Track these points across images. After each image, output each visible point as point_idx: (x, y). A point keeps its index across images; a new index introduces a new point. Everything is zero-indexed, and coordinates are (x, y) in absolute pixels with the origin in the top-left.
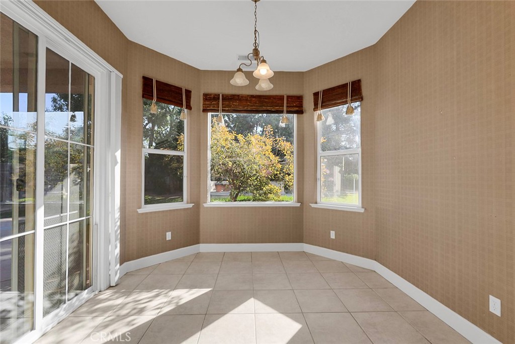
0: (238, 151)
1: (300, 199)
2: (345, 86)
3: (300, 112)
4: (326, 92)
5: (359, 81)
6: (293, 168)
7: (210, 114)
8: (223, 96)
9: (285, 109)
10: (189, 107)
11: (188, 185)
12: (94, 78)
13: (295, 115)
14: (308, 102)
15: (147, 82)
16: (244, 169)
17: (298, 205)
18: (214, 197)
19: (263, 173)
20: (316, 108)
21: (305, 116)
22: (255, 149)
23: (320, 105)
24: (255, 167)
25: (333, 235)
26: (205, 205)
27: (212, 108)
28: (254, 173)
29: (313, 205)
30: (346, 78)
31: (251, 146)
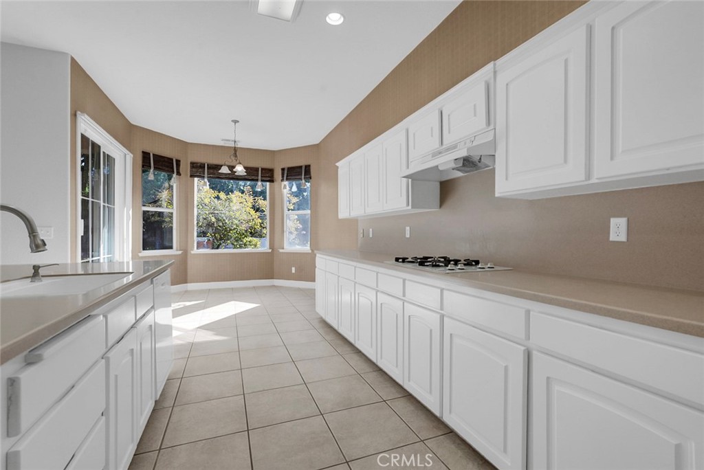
0: (220, 208)
1: (272, 246)
2: (301, 167)
3: (272, 181)
4: (289, 169)
5: (309, 166)
6: (267, 223)
7: (196, 179)
8: (208, 165)
9: (260, 178)
10: (179, 173)
11: (177, 235)
12: (114, 159)
13: (268, 183)
14: (278, 175)
15: (146, 156)
16: (226, 223)
17: (270, 251)
18: (200, 245)
19: (243, 227)
20: (282, 180)
21: (276, 184)
22: (235, 206)
23: (285, 178)
24: (236, 222)
25: (293, 270)
26: (192, 252)
27: (198, 174)
28: (235, 227)
29: (281, 251)
30: (301, 162)
31: (231, 204)
